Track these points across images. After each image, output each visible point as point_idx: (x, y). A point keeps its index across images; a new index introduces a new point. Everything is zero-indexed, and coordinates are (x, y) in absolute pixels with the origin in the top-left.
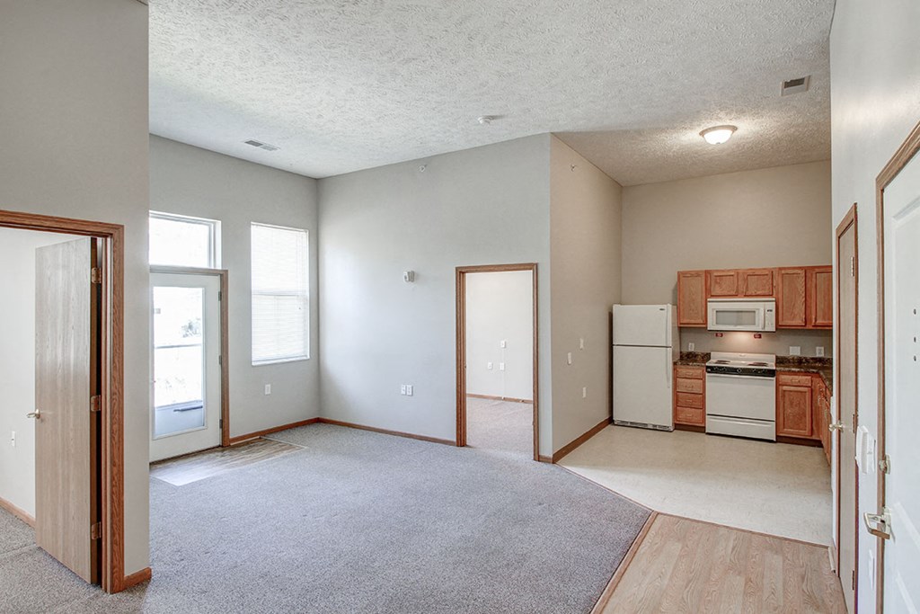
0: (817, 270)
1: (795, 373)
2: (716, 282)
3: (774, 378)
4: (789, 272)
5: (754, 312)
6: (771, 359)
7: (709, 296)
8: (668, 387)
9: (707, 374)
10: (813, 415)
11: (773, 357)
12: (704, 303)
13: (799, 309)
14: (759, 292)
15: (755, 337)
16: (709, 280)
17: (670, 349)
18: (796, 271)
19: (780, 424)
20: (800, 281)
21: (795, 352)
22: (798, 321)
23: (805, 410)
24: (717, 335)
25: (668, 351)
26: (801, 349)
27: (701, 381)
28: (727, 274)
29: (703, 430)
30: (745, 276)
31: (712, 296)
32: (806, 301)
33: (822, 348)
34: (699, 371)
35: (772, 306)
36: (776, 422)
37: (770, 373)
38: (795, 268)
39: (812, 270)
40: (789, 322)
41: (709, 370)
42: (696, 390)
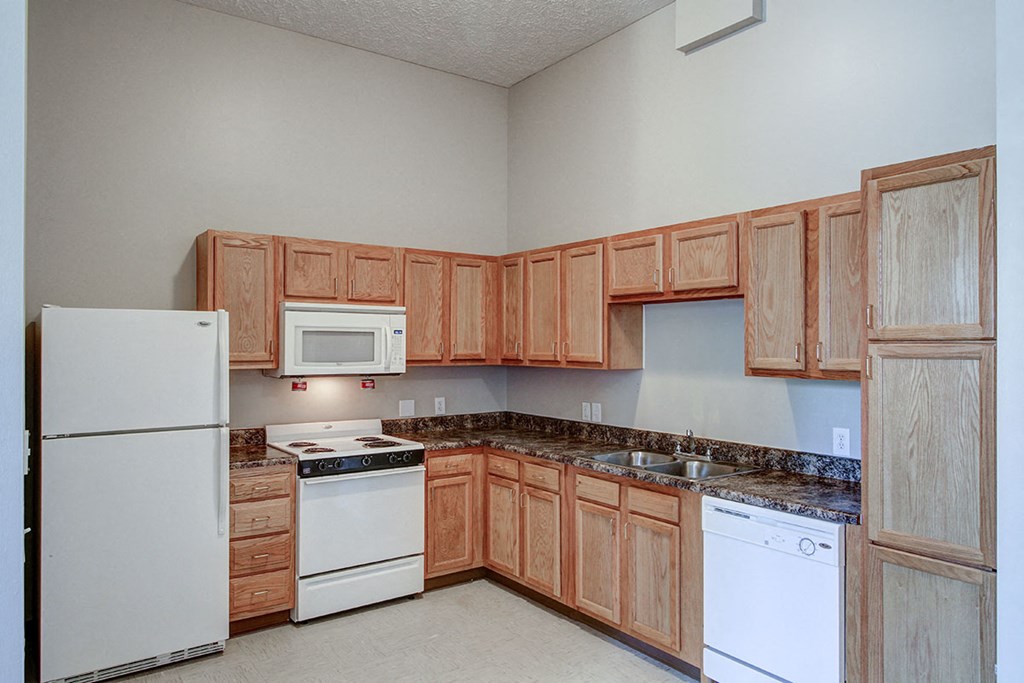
0: (458, 260)
1: (450, 451)
2: (296, 266)
3: (423, 468)
4: (423, 257)
5: (373, 334)
6: (374, 428)
7: (282, 297)
8: (220, 534)
9: (302, 480)
10: (474, 523)
11: (377, 424)
12: (271, 311)
13: (434, 329)
14: (375, 295)
15: (364, 386)
16: (281, 259)
17: (225, 431)
18: (431, 258)
19: (429, 555)
20: (436, 277)
21: (406, 410)
22: (432, 352)
23: (462, 518)
24: (295, 386)
25: (219, 436)
26: (415, 403)
27: (287, 500)
28: (319, 249)
29: (283, 618)
30: (352, 259)
31: (288, 297)
32: (443, 315)
33: (443, 399)
34: (283, 478)
35: (400, 321)
36: (426, 554)
37: (416, 458)
38: (428, 253)
39: (452, 260)
40: (420, 354)
41: (307, 471)
42: (274, 526)
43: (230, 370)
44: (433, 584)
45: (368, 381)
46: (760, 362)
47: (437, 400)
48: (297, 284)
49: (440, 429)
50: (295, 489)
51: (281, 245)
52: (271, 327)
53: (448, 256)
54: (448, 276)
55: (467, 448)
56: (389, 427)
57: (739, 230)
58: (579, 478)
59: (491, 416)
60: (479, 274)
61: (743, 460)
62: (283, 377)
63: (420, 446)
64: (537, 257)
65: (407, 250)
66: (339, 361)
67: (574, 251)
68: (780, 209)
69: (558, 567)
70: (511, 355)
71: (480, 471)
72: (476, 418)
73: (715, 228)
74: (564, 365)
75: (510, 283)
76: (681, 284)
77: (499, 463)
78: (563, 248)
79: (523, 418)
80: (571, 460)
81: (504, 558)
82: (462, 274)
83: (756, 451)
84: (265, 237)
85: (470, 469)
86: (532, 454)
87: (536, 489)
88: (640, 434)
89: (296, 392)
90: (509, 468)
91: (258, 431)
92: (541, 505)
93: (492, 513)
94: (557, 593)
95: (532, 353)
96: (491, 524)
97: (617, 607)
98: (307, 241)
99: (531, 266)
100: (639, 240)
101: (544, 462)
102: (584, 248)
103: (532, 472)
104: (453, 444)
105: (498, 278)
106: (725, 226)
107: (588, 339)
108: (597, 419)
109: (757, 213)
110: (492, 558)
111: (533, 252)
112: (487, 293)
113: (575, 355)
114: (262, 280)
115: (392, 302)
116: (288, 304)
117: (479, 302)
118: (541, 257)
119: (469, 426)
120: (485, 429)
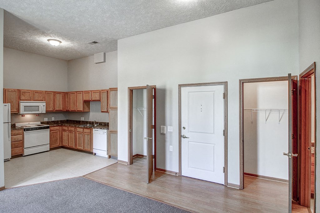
0: (57, 93)
1: (55, 126)
2: (22, 94)
3: (49, 129)
4: (49, 92)
5: (39, 106)
6: (39, 123)
7: (19, 100)
8: (9, 141)
9: (25, 132)
10: (60, 139)
11: (40, 122)
12: (17, 102)
13: (52, 105)
14: (39, 99)
15: (37, 115)
16: (19, 93)
17: (10, 123)
18: (51, 93)
19: (51, 144)
20: (52, 96)
21: (46, 120)
22: (51, 109)
23: (57, 138)
24: (22, 116)
25: (9, 124)
26: (48, 119)
27: (22, 135)
28: (27, 91)
29: (21, 155)
30: (34, 93)
31: (20, 100)
32: (53, 103)
33: (54, 118)
34: (21, 131)
35: (45, 104)
36: (50, 144)
37: (48, 128)
38: (50, 92)
39: (55, 93)
40: (48, 110)
41: (26, 130)
42: (19, 139)
43: (11, 113)
44: (51, 149)
45: (38, 115)
46: (103, 111)
47: (52, 118)
48: (23, 98)
49: (53, 123)
50: (23, 133)
51: (19, 91)
52: (17, 105)
53: (54, 92)
54: (54, 95)
55: (58, 126)
56: (42, 123)
57: (100, 92)
58: (77, 128)
59: (64, 120)
60: (61, 95)
61: (103, 124)
62: (20, 114)
63: (49, 126)
64: (72, 93)
65: (46, 91)
66: (32, 111)
67: (78, 93)
68: (105, 90)
69: (74, 143)
70: (67, 110)
71: (61, 129)
72: (61, 121)
73: (97, 92)
74: (77, 111)
75: (67, 97)
76: (93, 99)
77: (64, 128)
78: (76, 92)
79: (71, 121)
80: (76, 126)
81: (65, 144)
82: (58, 96)
83: (104, 123)
84: (15, 89)
85: (59, 129)
86: (70, 126)
87: (71, 131)
88: (90, 122)
89: (22, 117)
90: (66, 128)
91: (14, 124)
92: (72, 134)
93: (63, 136)
94: (74, 147)
95: (71, 109)
96: (63, 138)
97: (83, 147)
98: (25, 90)
99: (71, 94)
100: (87, 92)
101: (72, 127)
102: (79, 92)
103: (70, 128)
104: (55, 125)
105: (65, 96)
106: (98, 92)
107: (80, 107)
108: (83, 120)
109: (102, 90)
110: (63, 144)
111: (71, 92)
112: (63, 99)
113: (78, 109)
114: (15, 97)
115: (43, 101)
116: (21, 101)
117: (61, 100)
118: (73, 93)
119: (59, 122)
120: (63, 123)
